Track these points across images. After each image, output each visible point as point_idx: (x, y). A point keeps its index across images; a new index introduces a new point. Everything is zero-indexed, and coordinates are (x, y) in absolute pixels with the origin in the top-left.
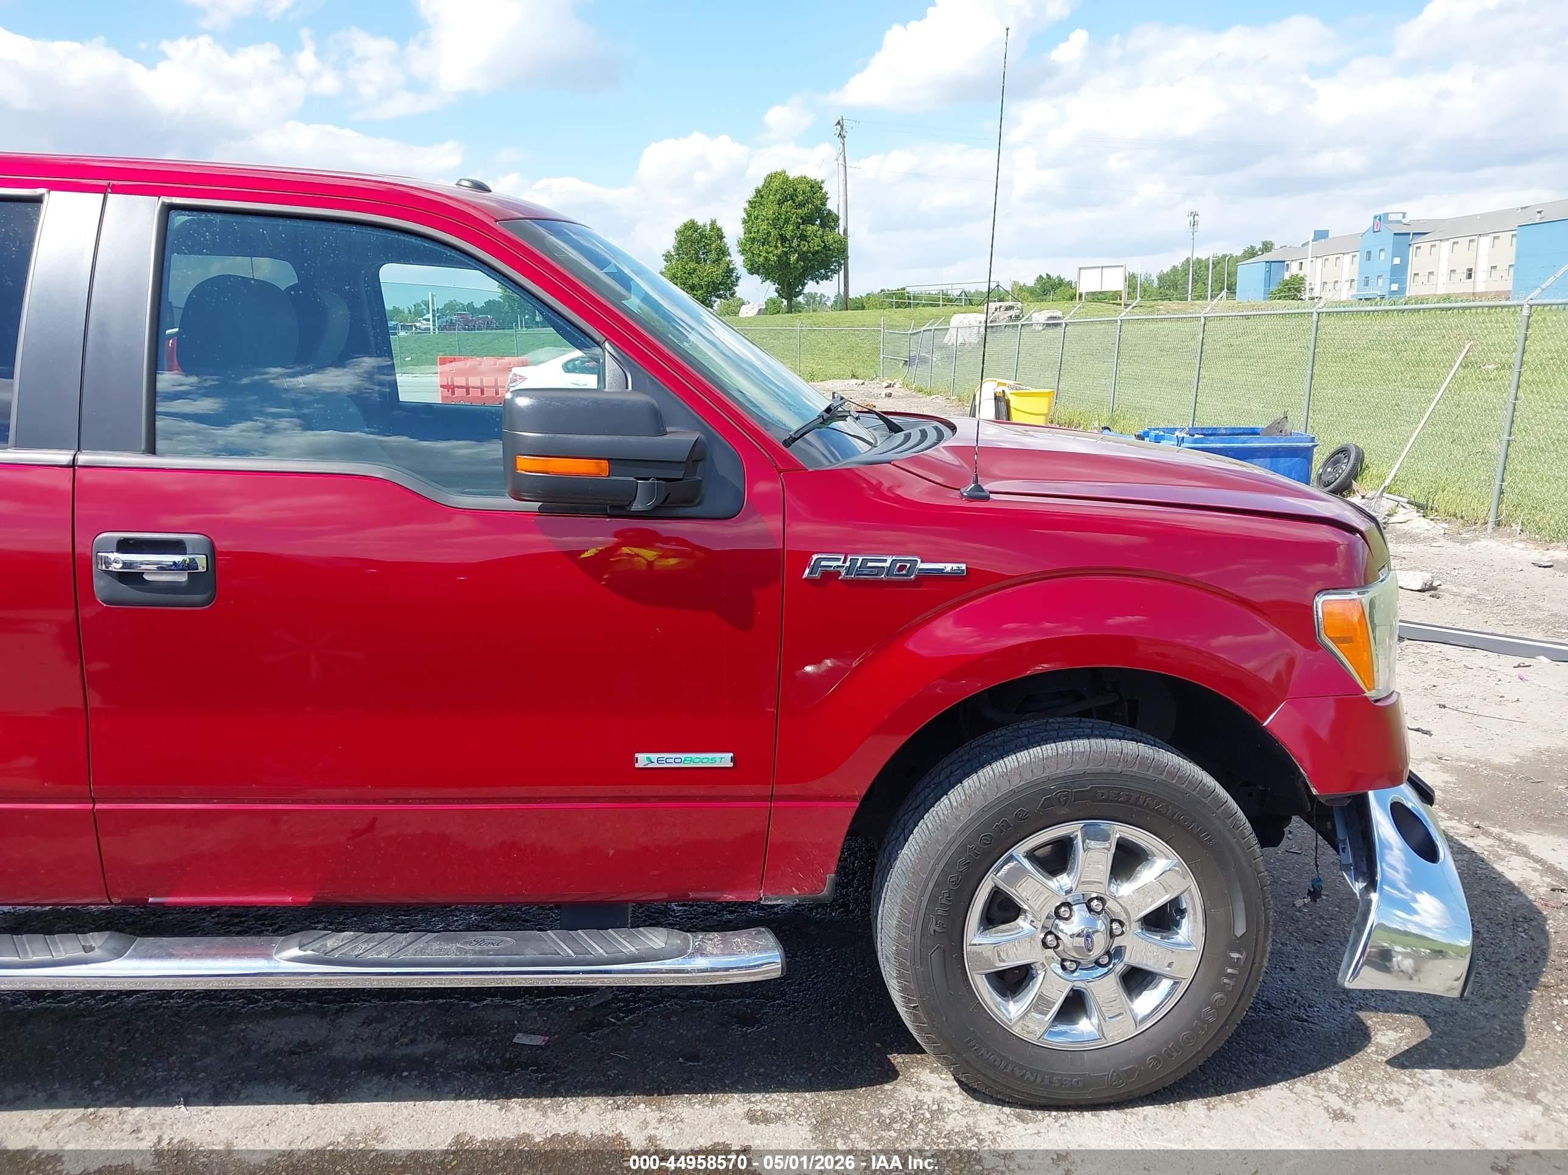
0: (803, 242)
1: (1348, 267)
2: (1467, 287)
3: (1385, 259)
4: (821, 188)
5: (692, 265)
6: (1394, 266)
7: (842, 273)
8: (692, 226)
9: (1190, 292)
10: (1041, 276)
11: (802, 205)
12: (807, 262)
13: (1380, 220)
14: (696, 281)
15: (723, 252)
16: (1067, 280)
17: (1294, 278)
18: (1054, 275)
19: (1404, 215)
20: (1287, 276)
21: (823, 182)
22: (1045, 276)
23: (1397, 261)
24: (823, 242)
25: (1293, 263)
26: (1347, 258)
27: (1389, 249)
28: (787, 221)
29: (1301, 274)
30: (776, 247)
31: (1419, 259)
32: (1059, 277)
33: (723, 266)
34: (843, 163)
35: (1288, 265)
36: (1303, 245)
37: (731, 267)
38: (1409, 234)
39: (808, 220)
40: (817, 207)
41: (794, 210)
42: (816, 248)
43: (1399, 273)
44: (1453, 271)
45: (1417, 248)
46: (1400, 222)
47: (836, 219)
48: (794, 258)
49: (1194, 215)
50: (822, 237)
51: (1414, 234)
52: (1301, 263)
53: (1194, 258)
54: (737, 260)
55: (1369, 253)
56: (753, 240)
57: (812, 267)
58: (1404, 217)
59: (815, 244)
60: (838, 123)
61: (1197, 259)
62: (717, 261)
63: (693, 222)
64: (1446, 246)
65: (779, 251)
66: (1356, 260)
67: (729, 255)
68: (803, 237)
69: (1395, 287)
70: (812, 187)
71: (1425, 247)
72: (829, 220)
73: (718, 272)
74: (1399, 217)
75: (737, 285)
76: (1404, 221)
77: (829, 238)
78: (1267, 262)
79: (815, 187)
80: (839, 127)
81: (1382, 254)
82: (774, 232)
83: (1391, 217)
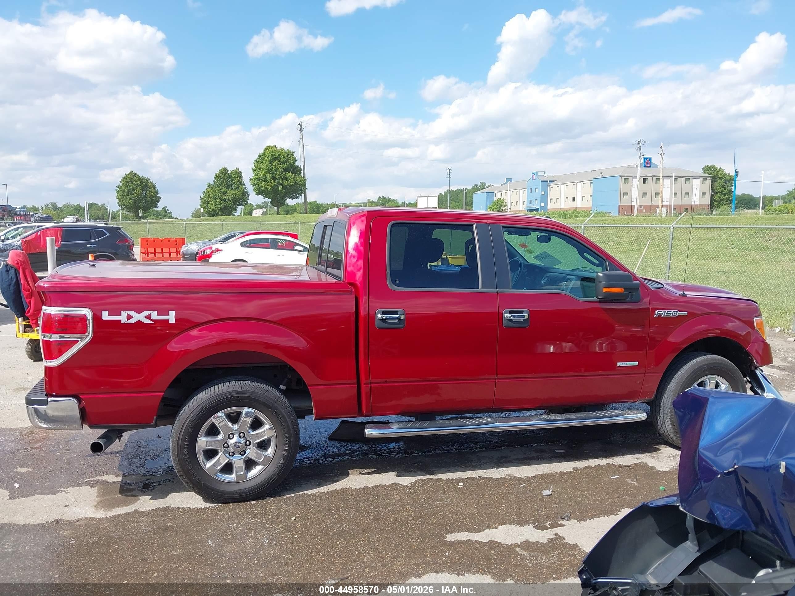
0: (285, 181)
1: (522, 196)
2: (572, 205)
3: (538, 192)
4: (293, 155)
5: (224, 190)
6: (542, 195)
7: (303, 195)
8: (224, 171)
9: (449, 206)
10: (380, 197)
11: (283, 163)
12: (287, 190)
13: (535, 175)
14: (227, 197)
15: (241, 183)
16: (392, 199)
17: (499, 200)
18: (386, 197)
19: (545, 172)
20: (495, 199)
21: (294, 153)
22: (382, 197)
23: (543, 193)
24: (295, 181)
25: (498, 193)
26: (522, 191)
27: (539, 187)
28: (276, 170)
29: (502, 198)
30: (271, 183)
31: (552, 192)
32: (388, 198)
33: (241, 190)
34: (302, 143)
35: (496, 194)
36: (501, 185)
37: (245, 191)
38: (547, 181)
39: (286, 170)
40: (290, 164)
41: (279, 165)
42: (291, 184)
43: (544, 198)
44: (567, 198)
45: (551, 187)
46: (543, 176)
47: (300, 170)
48: (280, 188)
49: (450, 169)
50: (294, 178)
51: (549, 181)
52: (502, 193)
53: (450, 190)
54: (249, 188)
55: (531, 189)
56: (259, 179)
57: (289, 192)
58: (545, 174)
59: (291, 182)
60: (299, 124)
61: (451, 190)
62: (238, 188)
63: (225, 169)
64: (563, 187)
65: (273, 185)
66: (526, 192)
67: (244, 185)
68: (285, 179)
69: (543, 204)
70: (288, 155)
71: (555, 187)
72: (297, 170)
73: (239, 193)
74: (543, 174)
75: (248, 199)
76: (545, 175)
77: (298, 179)
78: (486, 192)
79: (290, 154)
80: (299, 126)
81: (537, 189)
82: (269, 175)
83: (540, 174)
